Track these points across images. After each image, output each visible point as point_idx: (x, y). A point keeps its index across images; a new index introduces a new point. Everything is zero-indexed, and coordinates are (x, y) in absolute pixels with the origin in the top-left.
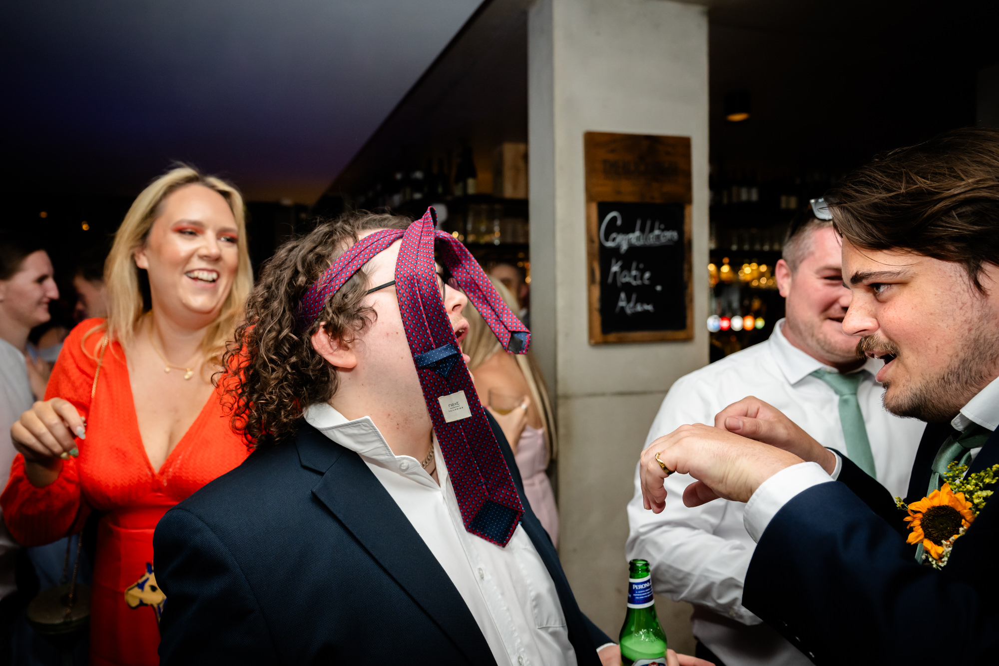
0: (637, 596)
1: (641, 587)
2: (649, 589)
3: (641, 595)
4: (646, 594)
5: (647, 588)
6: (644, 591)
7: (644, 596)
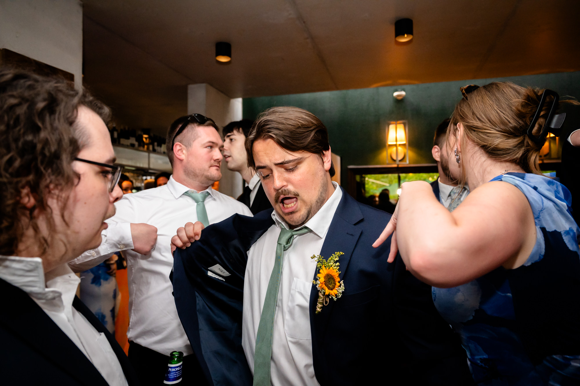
0: (170, 376)
1: (174, 370)
2: (179, 372)
3: (172, 375)
4: (176, 374)
5: (178, 371)
6: (175, 373)
7: (174, 376)
